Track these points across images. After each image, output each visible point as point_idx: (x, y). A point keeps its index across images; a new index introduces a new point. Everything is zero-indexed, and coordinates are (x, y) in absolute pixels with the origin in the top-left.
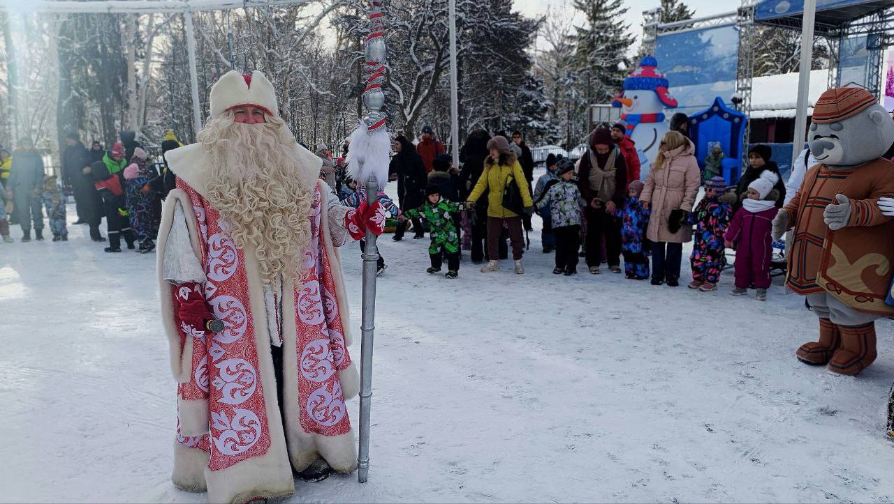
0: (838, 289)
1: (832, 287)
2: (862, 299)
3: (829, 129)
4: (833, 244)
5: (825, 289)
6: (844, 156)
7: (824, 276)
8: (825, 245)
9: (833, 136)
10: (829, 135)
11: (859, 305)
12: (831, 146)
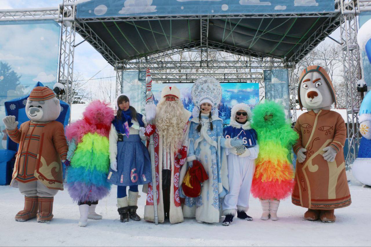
0: (43, 178)
1: (40, 177)
2: (51, 182)
3: (38, 103)
4: (41, 157)
5: (38, 178)
6: (43, 117)
7: (38, 172)
8: (38, 157)
9: (39, 107)
10: (38, 106)
11: (50, 186)
12: (38, 111)
